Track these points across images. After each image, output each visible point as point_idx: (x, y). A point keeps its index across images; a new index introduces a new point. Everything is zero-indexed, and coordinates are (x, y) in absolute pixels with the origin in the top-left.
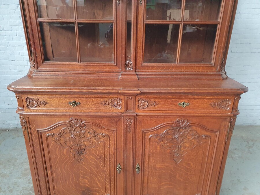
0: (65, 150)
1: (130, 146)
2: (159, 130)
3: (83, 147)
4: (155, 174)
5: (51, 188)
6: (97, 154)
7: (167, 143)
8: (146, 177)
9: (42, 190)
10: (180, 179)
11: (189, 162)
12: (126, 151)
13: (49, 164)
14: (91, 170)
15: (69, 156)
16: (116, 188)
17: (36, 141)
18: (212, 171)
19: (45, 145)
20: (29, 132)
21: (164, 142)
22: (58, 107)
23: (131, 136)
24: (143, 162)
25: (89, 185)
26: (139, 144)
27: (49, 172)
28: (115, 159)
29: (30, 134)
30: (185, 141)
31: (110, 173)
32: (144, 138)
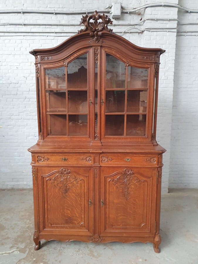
0: (57, 189)
1: (97, 187)
2: (115, 176)
3: (68, 187)
4: (113, 207)
5: (46, 217)
6: (76, 192)
7: (120, 185)
8: (107, 210)
9: (40, 218)
10: (130, 211)
11: (135, 199)
12: (95, 191)
13: (46, 199)
14: (72, 204)
15: (59, 193)
16: (88, 217)
17: (40, 183)
18: (151, 206)
19: (45, 186)
20: (37, 177)
21: (118, 185)
22: (55, 161)
23: (97, 180)
24: (105, 198)
25: (70, 215)
26: (102, 185)
27: (46, 205)
28: (88, 196)
29: (37, 179)
30: (131, 183)
31: (84, 206)
32: (105, 181)
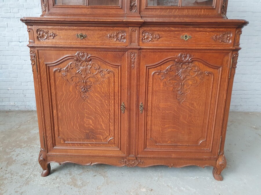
0: (71, 87)
1: (134, 83)
2: (162, 66)
3: (89, 84)
4: (158, 114)
5: (55, 129)
6: (102, 92)
7: (169, 80)
8: (149, 118)
9: (47, 131)
10: (184, 121)
11: (193, 102)
12: (130, 88)
13: (55, 102)
14: (96, 110)
15: (75, 93)
16: (119, 129)
17: (44, 75)
18: (217, 112)
19: (52, 81)
20: (38, 66)
21: (167, 79)
22: (66, 40)
23: (135, 71)
24: (146, 101)
25: (93, 127)
26: (143, 80)
27: (55, 111)
28: (120, 97)
29: (38, 69)
30: (188, 77)
31: (114, 113)
32: (148, 75)
